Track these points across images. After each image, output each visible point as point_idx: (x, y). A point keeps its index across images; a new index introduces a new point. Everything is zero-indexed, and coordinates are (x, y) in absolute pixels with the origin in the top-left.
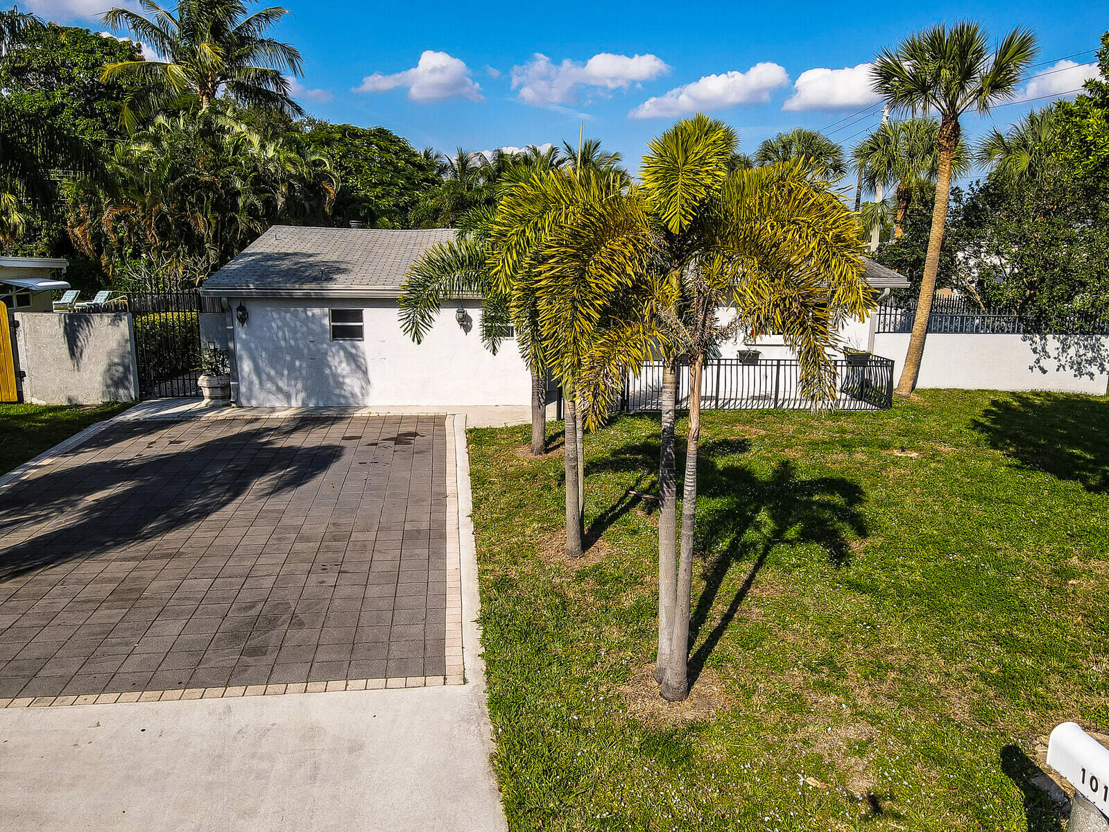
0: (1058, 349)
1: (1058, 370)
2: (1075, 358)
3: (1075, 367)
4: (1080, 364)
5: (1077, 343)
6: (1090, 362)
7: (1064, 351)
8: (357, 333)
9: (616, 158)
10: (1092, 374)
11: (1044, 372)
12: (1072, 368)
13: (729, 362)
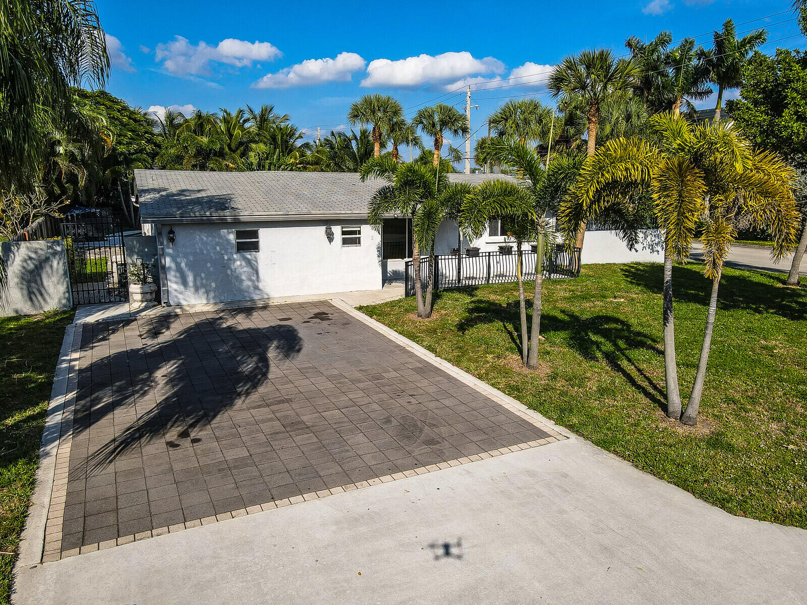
0: (642, 237)
1: (643, 250)
2: (650, 243)
3: (651, 248)
4: (652, 246)
5: (651, 234)
6: (657, 244)
7: (645, 239)
8: (255, 247)
9: (286, 118)
10: (658, 251)
11: (637, 251)
12: (649, 248)
13: (495, 254)
